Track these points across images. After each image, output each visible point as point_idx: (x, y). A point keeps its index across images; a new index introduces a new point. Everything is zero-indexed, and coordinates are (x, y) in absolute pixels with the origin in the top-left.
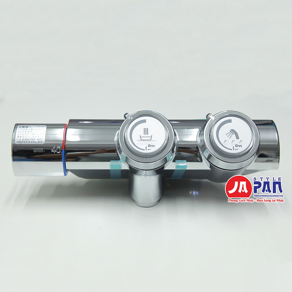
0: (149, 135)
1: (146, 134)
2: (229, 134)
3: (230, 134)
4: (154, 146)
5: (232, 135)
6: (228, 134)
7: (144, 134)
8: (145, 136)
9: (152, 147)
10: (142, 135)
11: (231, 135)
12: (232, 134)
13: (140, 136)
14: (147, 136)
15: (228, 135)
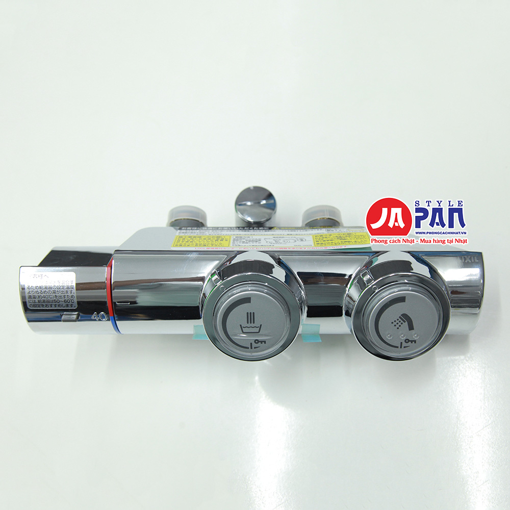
0: (257, 324)
1: (251, 323)
2: (398, 322)
3: (400, 322)
4: (265, 342)
5: (402, 323)
6: (395, 321)
7: (248, 323)
8: (249, 325)
9: (262, 343)
10: (245, 324)
11: (400, 324)
12: (402, 321)
13: (241, 325)
14: (252, 325)
15: (395, 323)
